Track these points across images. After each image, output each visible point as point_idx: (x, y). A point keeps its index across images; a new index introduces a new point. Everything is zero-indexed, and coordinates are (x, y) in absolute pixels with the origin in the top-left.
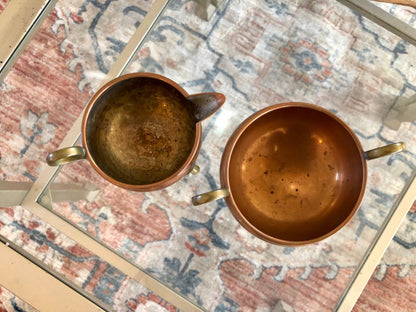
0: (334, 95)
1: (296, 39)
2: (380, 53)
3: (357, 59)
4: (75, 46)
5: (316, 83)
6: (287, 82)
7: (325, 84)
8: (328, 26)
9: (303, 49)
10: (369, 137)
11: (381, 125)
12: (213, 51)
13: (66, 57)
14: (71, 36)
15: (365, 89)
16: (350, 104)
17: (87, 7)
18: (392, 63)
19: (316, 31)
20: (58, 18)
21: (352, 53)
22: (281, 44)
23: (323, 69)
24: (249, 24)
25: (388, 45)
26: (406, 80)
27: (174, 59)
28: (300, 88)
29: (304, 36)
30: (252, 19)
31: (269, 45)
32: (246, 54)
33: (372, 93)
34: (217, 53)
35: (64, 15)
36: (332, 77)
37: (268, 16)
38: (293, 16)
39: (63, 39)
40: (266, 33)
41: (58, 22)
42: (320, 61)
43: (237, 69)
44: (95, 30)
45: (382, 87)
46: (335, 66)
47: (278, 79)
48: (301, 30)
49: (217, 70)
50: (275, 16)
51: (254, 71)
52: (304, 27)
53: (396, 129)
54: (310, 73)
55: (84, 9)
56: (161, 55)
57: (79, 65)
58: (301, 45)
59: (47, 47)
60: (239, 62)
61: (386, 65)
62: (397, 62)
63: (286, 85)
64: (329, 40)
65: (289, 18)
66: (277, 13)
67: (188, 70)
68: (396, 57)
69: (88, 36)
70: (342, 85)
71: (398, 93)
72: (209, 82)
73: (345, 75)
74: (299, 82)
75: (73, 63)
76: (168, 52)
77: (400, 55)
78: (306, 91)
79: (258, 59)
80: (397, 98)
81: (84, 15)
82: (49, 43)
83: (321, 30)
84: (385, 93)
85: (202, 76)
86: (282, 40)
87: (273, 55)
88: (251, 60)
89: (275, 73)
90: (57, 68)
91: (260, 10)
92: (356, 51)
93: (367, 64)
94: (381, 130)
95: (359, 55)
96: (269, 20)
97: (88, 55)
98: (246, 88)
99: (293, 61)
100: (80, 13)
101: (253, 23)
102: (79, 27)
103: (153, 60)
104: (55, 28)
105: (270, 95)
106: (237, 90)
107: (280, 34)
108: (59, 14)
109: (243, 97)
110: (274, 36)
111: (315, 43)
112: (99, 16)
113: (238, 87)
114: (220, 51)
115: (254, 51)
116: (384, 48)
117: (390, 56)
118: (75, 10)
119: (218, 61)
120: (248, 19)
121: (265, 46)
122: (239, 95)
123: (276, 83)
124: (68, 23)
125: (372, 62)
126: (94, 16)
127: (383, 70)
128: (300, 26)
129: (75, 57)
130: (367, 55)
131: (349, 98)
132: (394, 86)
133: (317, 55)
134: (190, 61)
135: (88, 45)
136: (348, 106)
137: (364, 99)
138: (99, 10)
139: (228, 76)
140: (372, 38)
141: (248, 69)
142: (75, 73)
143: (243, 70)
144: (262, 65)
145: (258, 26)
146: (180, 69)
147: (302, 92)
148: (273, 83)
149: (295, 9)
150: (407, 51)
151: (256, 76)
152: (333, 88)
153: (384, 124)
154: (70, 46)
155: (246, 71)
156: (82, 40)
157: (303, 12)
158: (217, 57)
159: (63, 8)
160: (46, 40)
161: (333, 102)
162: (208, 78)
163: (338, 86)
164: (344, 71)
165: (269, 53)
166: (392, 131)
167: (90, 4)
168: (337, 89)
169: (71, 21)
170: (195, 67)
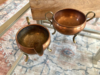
0: (77, 59)
1: (64, 49)
2: (84, 48)
3: (79, 50)
4: (10, 60)
5: (72, 57)
6: (65, 58)
7: (74, 57)
8: (70, 45)
9: (66, 50)
10: (91, 68)
11: (92, 64)
12: (45, 55)
13: (7, 63)
14: (9, 58)
15: (84, 56)
16: (82, 60)
17: (14, 51)
18: (87, 50)
19: (68, 46)
20: (6, 54)
21: (77, 49)
22: (61, 50)
23: (73, 54)
24: (53, 48)
25: (84, 46)
26: (92, 53)
27: (36, 58)
28: (69, 59)
29: (66, 48)
30: (53, 46)
31: (58, 51)
32: (53, 54)
33: (86, 57)
34: (47, 55)
35: (7, 53)
36: (75, 55)
37: (56, 45)
38: (62, 44)
39: (7, 59)
40: (57, 49)
41: (6, 55)
42: (71, 52)
43: (52, 58)
44: (15, 55)
45: (88, 55)
46: (75, 52)
47: (63, 58)
48: (64, 47)
49: (47, 59)
50: (58, 45)
51: (56, 57)
52: (65, 46)
53: (97, 64)
54: (70, 55)
55: (13, 51)
56: (32, 58)
57: (11, 64)
58: (65, 50)
59: (2, 62)
60: (52, 56)
61: (86, 50)
62: (88, 49)
63: (65, 59)
64: (71, 47)
65: (61, 45)
66: (58, 44)
67: (40, 60)
68: (87, 48)
69: (13, 57)
70: (78, 56)
71: (92, 56)
72: (46, 62)
73: (78, 54)
74: (68, 58)
75: (9, 64)
76: (34, 57)
77: (88, 48)
78: (70, 59)
79: (57, 55)
80: (93, 57)
81: (13, 53)
82: (3, 61)
83: (69, 46)
84: (89, 56)
85: (44, 61)
86: (61, 49)
87: (60, 53)
88: (55, 55)
89: (62, 57)
90: (4, 67)
91: (54, 44)
92: (78, 49)
93: (82, 51)
94: (93, 65)
95: (79, 49)
96: (56, 46)
97: (13, 61)
98: (55, 62)
99: (65, 53)
100: (12, 52)
101: (53, 47)
102: (11, 55)
103: (30, 60)
104: (5, 57)
105: (62, 62)
106: (53, 63)
107: (60, 48)
108: (6, 53)
109: (55, 64)
110: (59, 49)
111: (69, 49)
112: (16, 52)
113: (53, 62)
114: (47, 54)
115: (55, 53)
116: (84, 47)
117: (86, 48)
118: (10, 52)
119: (47, 57)
120: (52, 47)
121: (57, 51)
122: (54, 64)
123: (63, 59)
124: (8, 55)
125: (83, 50)
126: (15, 52)
127: (86, 51)
128: (64, 46)
129: (9, 63)
130: (81, 49)
131: (81, 59)
132: (90, 54)
133: (70, 51)
134: (40, 58)
135: (13, 59)
136: (82, 61)
137: (85, 58)
138: (16, 51)
139: (50, 60)
140: (80, 46)
141: (55, 57)
142: (9, 67)
143: (53, 58)
144: (58, 56)
145: (55, 48)
146: (38, 60)
147: (70, 60)
148: (62, 59)
149: (61, 43)
150: (89, 47)
151: (57, 58)
152: (77, 58)
153: (93, 64)
154: (8, 60)
155: (54, 58)
156: (12, 58)
157: (64, 43)
158: (46, 56)
159: (8, 52)
160: (2, 60)
161: (78, 61)
162: (45, 61)
163: (78, 57)
164: (77, 53)
165: (59, 53)
166: (96, 65)
167: (14, 50)
168: (78, 58)
169: (9, 54)
170: (41, 59)
